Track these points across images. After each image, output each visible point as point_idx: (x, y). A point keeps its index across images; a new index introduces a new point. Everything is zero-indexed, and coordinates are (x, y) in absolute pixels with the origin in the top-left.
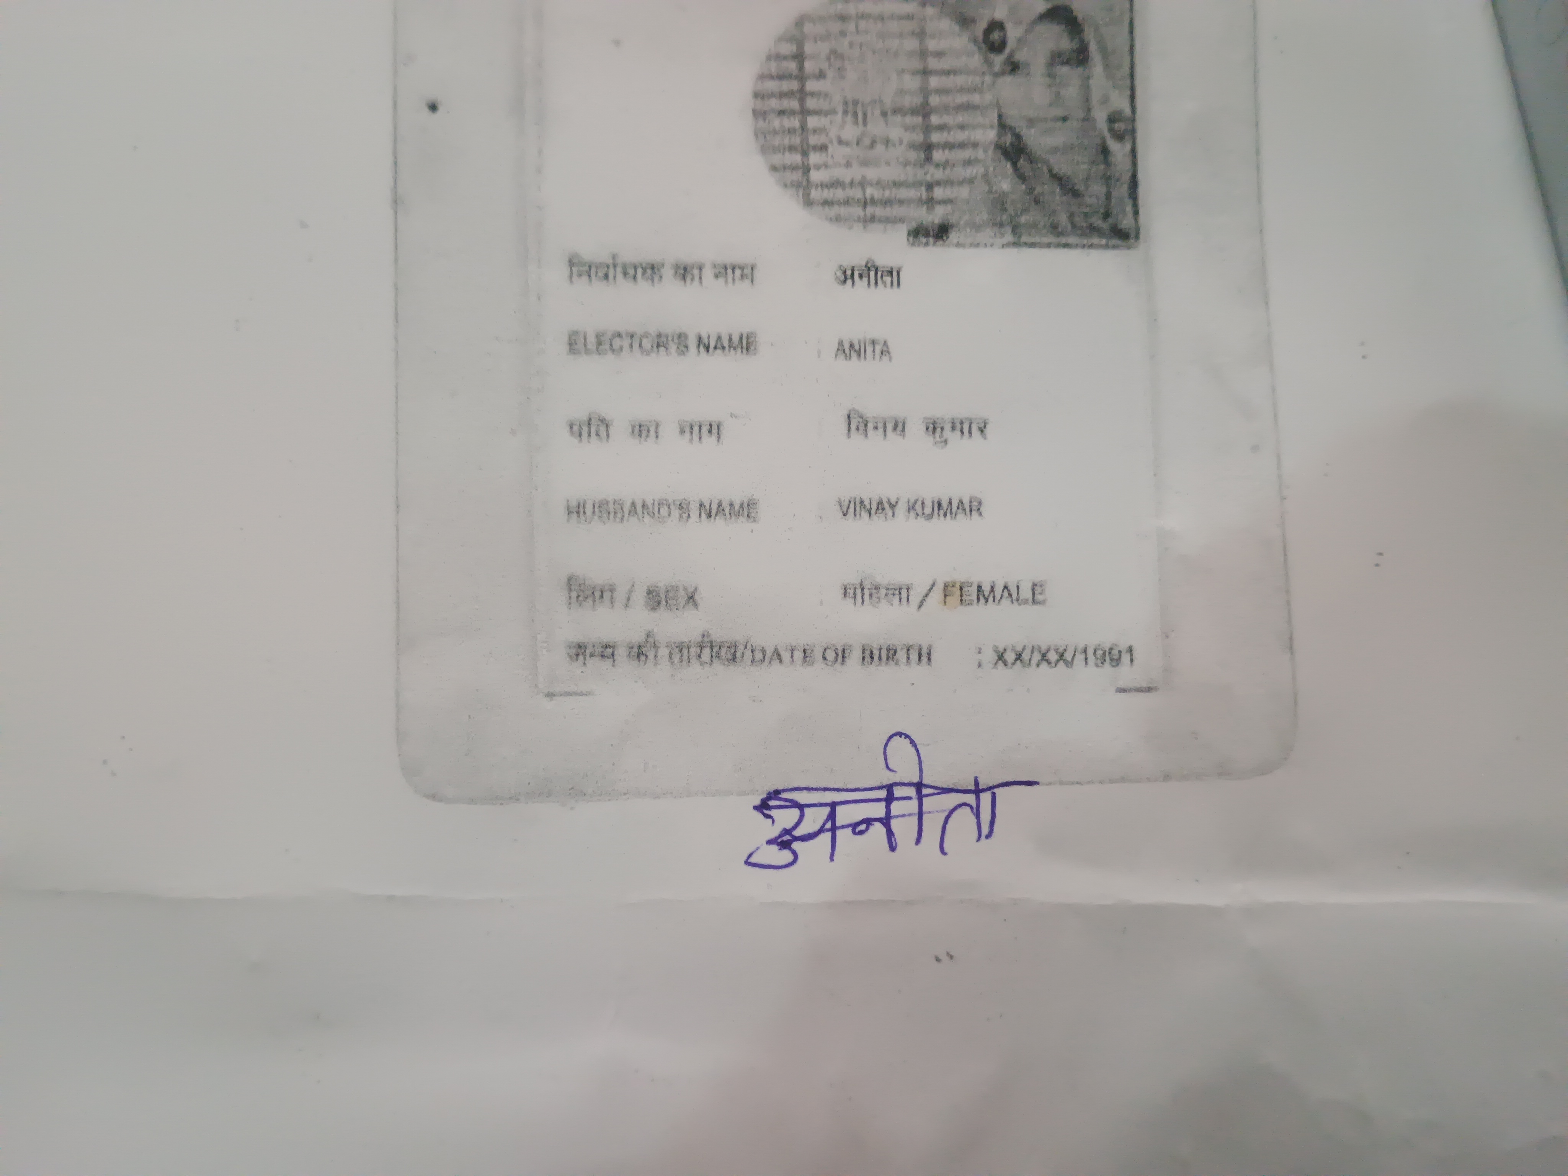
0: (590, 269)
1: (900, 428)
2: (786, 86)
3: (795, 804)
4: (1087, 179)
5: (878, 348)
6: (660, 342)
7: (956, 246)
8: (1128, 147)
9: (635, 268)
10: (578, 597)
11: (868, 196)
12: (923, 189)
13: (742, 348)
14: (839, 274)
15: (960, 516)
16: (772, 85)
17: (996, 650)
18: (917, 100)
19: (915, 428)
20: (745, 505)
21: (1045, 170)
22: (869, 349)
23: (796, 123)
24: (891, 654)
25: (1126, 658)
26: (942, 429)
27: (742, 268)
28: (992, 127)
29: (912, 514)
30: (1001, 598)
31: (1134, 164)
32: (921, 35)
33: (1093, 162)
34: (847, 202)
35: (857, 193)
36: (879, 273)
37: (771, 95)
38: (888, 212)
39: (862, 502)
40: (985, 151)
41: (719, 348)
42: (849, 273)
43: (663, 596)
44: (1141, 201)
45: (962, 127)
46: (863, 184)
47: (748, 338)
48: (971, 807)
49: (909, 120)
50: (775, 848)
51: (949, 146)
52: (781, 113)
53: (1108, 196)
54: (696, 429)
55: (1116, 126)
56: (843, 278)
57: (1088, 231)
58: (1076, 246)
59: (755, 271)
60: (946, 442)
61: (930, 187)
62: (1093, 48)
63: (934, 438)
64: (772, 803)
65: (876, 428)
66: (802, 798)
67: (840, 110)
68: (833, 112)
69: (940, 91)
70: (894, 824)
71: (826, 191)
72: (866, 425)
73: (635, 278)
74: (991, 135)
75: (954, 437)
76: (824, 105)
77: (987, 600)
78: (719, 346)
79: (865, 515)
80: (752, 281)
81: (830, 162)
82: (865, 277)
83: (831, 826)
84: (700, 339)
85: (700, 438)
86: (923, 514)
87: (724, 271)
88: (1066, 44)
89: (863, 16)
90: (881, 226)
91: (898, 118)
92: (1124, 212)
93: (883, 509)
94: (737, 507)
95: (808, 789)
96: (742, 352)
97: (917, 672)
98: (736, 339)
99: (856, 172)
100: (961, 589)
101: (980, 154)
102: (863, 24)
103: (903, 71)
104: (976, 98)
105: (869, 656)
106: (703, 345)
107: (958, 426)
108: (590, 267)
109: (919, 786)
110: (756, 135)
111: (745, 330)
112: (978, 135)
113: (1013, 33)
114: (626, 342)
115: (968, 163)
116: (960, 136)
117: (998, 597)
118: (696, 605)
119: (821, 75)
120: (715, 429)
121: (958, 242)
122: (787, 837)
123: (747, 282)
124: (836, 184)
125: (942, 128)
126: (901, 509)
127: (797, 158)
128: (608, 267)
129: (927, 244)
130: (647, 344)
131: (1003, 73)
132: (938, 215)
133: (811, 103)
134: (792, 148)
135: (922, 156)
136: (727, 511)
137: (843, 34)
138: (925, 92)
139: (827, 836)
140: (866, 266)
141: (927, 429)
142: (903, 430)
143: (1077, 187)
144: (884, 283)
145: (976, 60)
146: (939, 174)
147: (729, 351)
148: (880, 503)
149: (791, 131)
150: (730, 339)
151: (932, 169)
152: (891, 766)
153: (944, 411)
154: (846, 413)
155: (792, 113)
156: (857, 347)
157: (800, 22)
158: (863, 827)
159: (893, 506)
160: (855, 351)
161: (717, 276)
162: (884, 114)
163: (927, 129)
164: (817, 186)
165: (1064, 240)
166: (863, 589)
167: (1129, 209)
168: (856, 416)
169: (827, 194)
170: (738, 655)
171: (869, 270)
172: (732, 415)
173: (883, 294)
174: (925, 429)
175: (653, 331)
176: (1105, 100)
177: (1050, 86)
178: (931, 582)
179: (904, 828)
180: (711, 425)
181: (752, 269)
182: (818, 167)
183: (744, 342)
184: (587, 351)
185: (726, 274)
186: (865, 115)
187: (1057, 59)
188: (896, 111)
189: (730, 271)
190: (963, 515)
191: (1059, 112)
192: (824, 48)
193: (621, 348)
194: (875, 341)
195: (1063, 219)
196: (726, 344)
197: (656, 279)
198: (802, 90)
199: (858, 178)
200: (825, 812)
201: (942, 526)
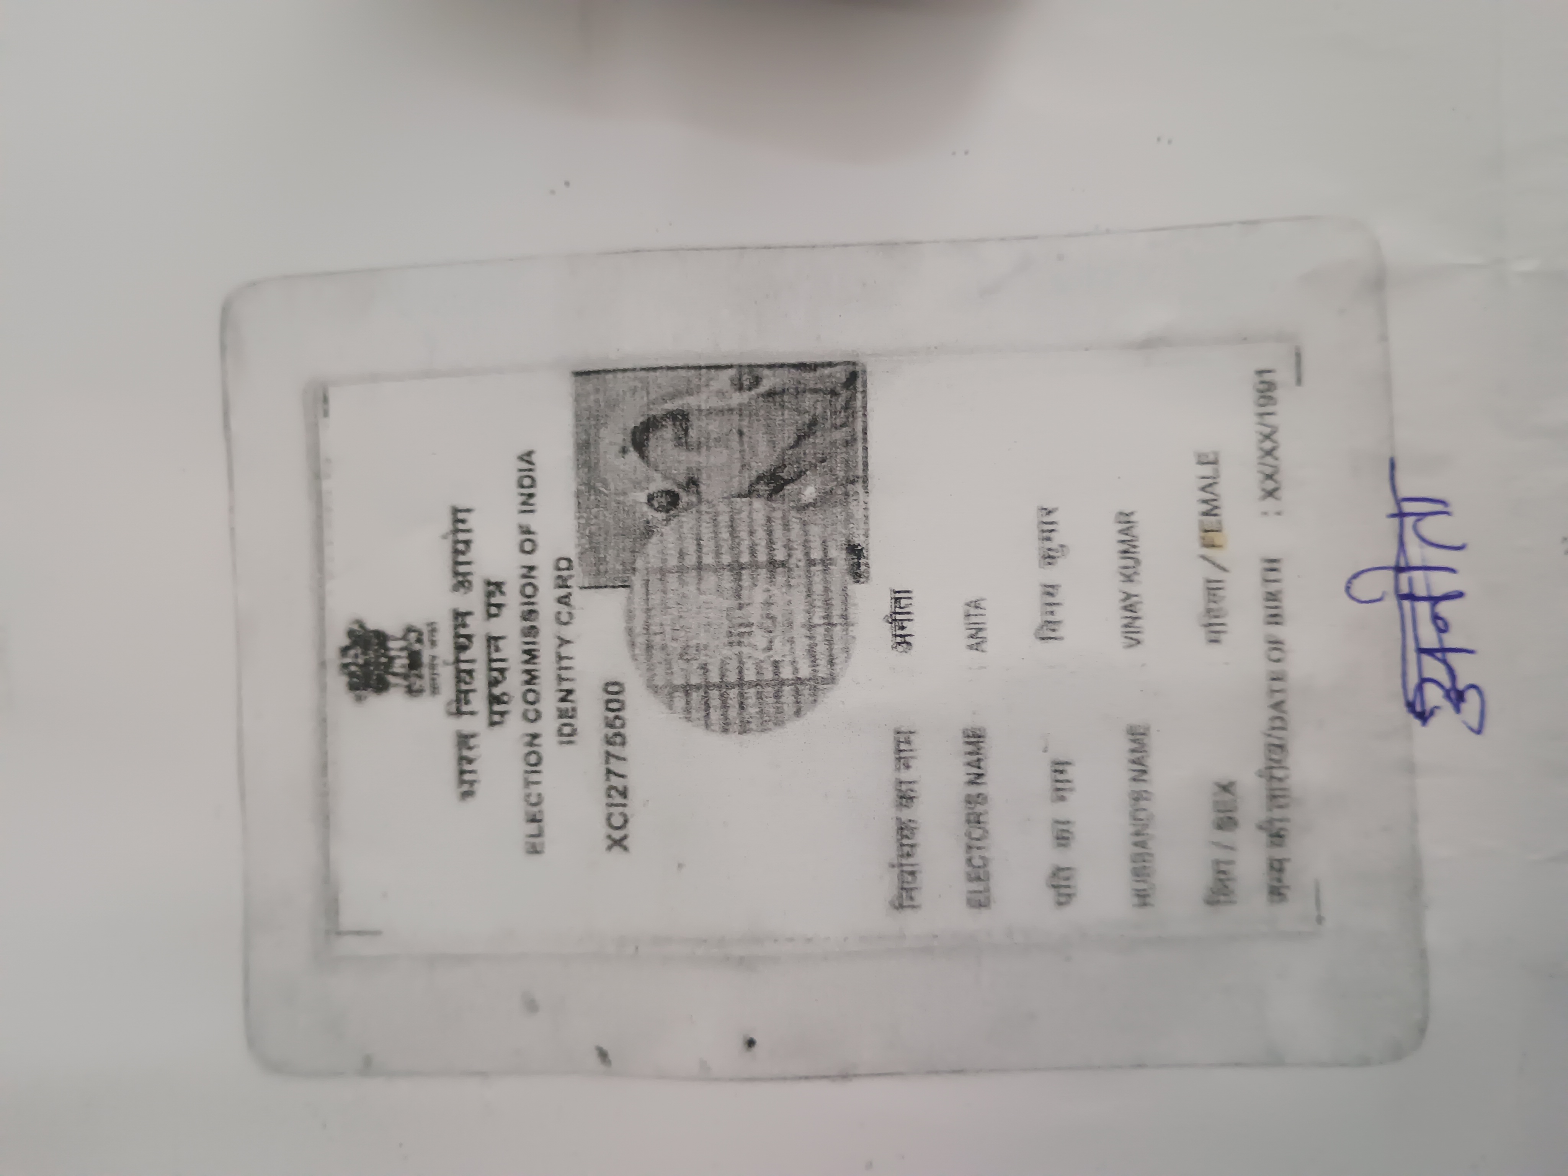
0: (905, 889)
1: (1050, 590)
2: (715, 702)
3: (1420, 688)
4: (799, 411)
5: (973, 611)
6: (975, 820)
7: (867, 537)
8: (766, 372)
9: (902, 845)
10: (1225, 895)
11: (822, 621)
12: (813, 568)
13: (978, 742)
14: (900, 648)
15: (1135, 531)
16: (715, 715)
17: (1264, 498)
18: (727, 575)
19: (1051, 575)
20: (1132, 737)
21: (790, 452)
22: (974, 619)
23: (751, 692)
24: (1272, 596)
25: (1268, 377)
26: (1050, 550)
27: (899, 742)
28: (750, 504)
29: (1136, 578)
30: (1212, 493)
31: (782, 366)
32: (663, 572)
33: (783, 407)
34: (830, 642)
35: (820, 631)
36: (898, 610)
37: (725, 716)
38: (837, 602)
39: (1126, 626)
40: (774, 509)
41: (979, 764)
42: (899, 639)
43: (1222, 815)
44: (818, 360)
45: (751, 533)
46: (811, 627)
47: (968, 736)
48: (1419, 520)
49: (746, 582)
50: (1464, 706)
51: (771, 543)
52: (742, 706)
53: (815, 391)
54: (1060, 785)
55: (746, 383)
56: (905, 645)
57: (850, 411)
58: (865, 422)
59: (903, 729)
60: (1062, 546)
61: (811, 563)
62: (669, 406)
63: (1058, 557)
64: (1418, 708)
65: (1052, 613)
66: (1413, 680)
67: (736, 649)
68: (739, 655)
69: (718, 554)
70: (1437, 592)
71: (818, 662)
72: (1050, 622)
73: (912, 846)
74: (758, 504)
75: (1058, 539)
76: (733, 665)
77: (1216, 507)
78: (977, 764)
79: (1138, 623)
80: (911, 733)
81: (788, 658)
82: (902, 623)
83: (1440, 652)
84: (972, 783)
85: (1068, 781)
86: (1134, 567)
87: (902, 759)
88: (668, 432)
89: (647, 628)
90: (851, 610)
91: (745, 593)
92: (830, 376)
93: (1131, 605)
94: (1135, 746)
95: (1404, 674)
96: (982, 742)
97: (1287, 573)
98: (970, 748)
99: (799, 633)
100: (1207, 531)
101: (778, 514)
102: (654, 628)
103: (699, 589)
104: (724, 519)
105: (1275, 619)
106: (977, 779)
107: (1046, 535)
108: (902, 889)
109: (1399, 569)
110: (764, 730)
111: (961, 739)
112: (760, 518)
113: (658, 484)
114: (976, 853)
115: (786, 526)
116: (761, 535)
117: (1212, 497)
118: (1232, 784)
119: (704, 668)
120: (1059, 767)
121: (864, 535)
122: (1453, 695)
123: (912, 737)
124: (811, 652)
125: (753, 552)
126: (1131, 588)
127: (787, 690)
128: (902, 871)
129: (867, 565)
130: (977, 833)
131: (698, 493)
132: (838, 555)
133: (732, 677)
134: (777, 696)
135: (780, 570)
136: (1138, 755)
137: (664, 648)
138: (718, 568)
139: (1452, 658)
140: (891, 623)
141: (1050, 564)
142: (1052, 586)
143: (807, 422)
144: (907, 605)
145: (687, 520)
146: (799, 554)
147: (981, 754)
148: (1125, 608)
149: (760, 696)
150: (970, 753)
151: (793, 561)
152: (1378, 596)
153: (1032, 548)
154: (1039, 643)
155: (741, 695)
156: (973, 632)
157: (655, 689)
158: (1440, 623)
159: (1128, 596)
160: (977, 633)
161: (908, 767)
162: (740, 607)
163: (754, 565)
164: (815, 671)
165: (860, 435)
166: (1211, 625)
167: (827, 371)
168: (1041, 632)
169: (822, 661)
170: (1277, 742)
171: (895, 620)
172: (1045, 751)
173: (918, 606)
174: (1050, 566)
175: (964, 828)
176: (721, 393)
177: (708, 448)
178: (1201, 560)
179: (1441, 583)
180: (1056, 771)
181: (898, 733)
182: (796, 670)
183: (972, 740)
184: (987, 890)
185: (904, 758)
186: (741, 625)
187: (682, 441)
188: (739, 596)
189: (903, 754)
190: (1133, 529)
191: (736, 437)
192: (678, 666)
193: (982, 858)
194: (966, 614)
195: (839, 435)
196: (975, 757)
197: (912, 825)
198: (718, 687)
199: (804, 631)
200: (1426, 659)
201: (1145, 549)
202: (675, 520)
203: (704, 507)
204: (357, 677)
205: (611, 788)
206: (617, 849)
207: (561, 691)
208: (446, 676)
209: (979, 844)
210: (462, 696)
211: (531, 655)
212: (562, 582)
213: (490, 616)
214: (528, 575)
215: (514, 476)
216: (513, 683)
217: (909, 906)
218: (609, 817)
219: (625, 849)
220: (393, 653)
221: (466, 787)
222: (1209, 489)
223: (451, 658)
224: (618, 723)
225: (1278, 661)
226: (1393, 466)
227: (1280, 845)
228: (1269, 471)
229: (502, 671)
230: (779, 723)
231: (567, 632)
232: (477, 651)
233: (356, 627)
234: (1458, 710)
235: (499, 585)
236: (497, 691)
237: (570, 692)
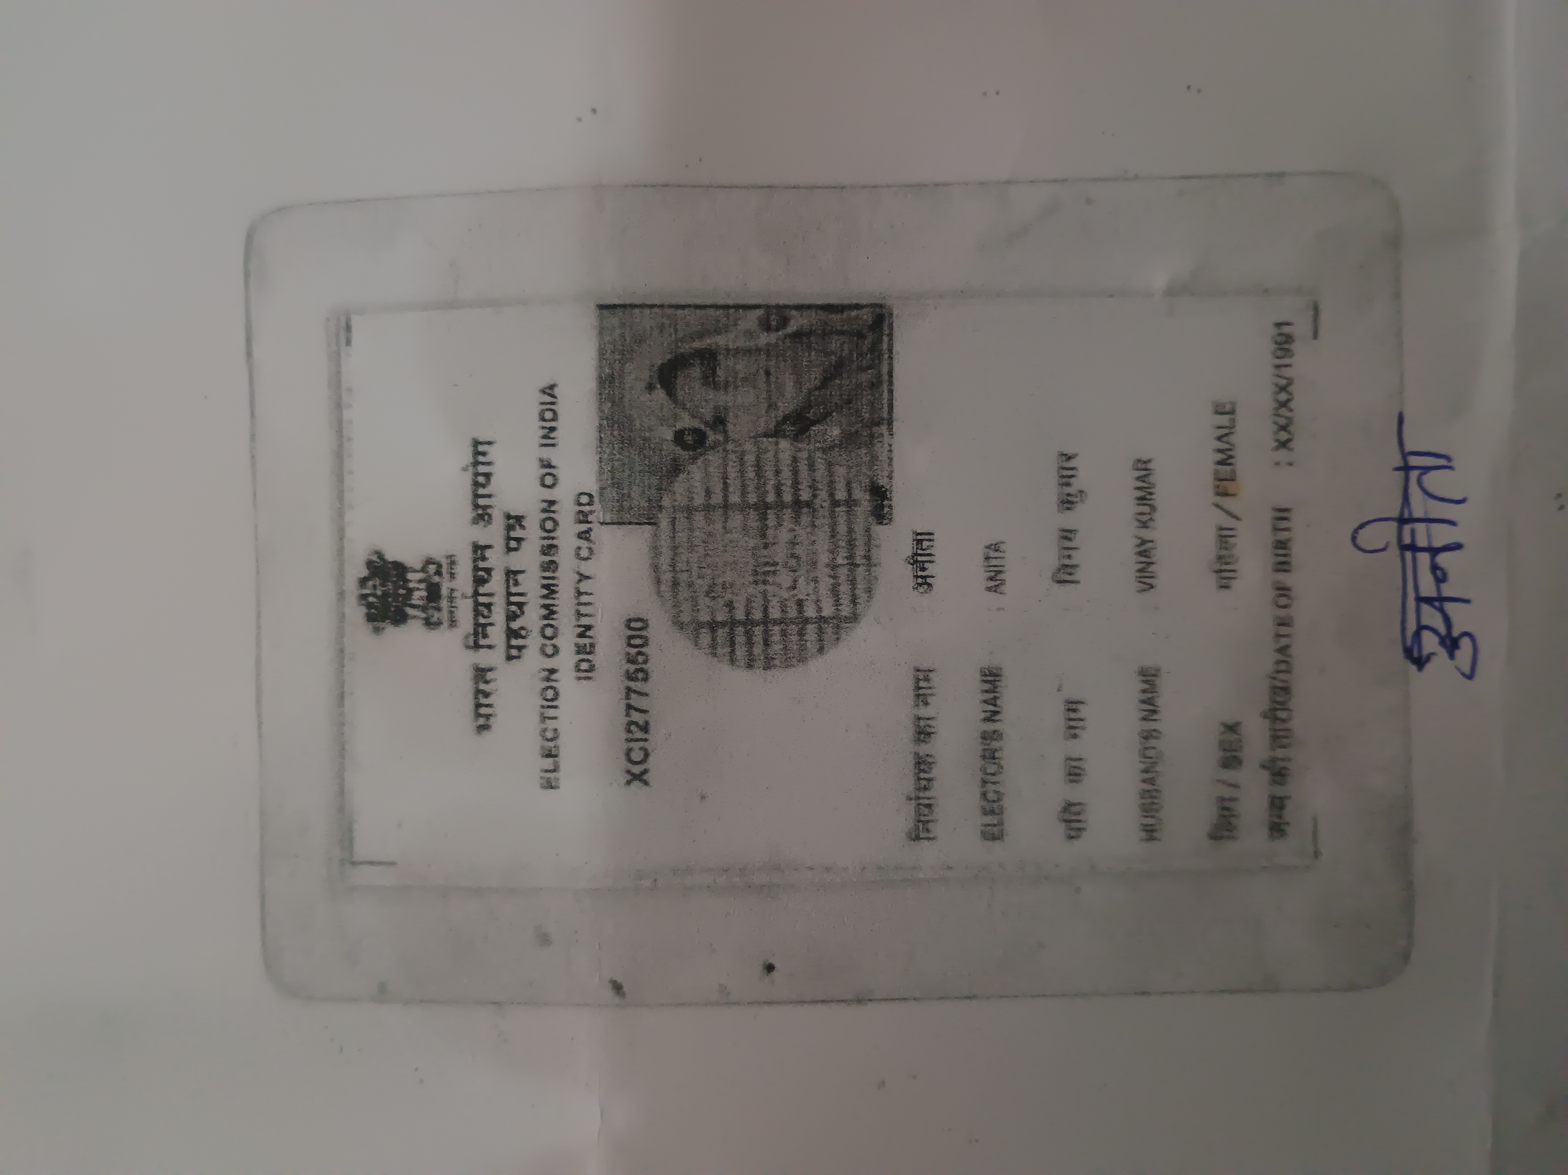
0: (922, 821)
1: (1068, 535)
2: (740, 639)
3: (1417, 635)
4: (827, 354)
5: (993, 554)
6: (990, 756)
7: (891, 479)
8: (794, 313)
9: (919, 779)
10: (1228, 830)
11: (846, 562)
12: (837, 509)
13: (995, 681)
14: (921, 590)
15: (1152, 479)
16: (741, 652)
17: (1277, 448)
18: (753, 514)
19: (1068, 520)
20: (1143, 678)
21: (817, 393)
22: (994, 562)
23: (777, 629)
24: (1281, 545)
25: (1286, 329)
26: (1069, 495)
27: (918, 680)
28: (777, 444)
29: (1151, 524)
30: (1228, 443)
31: (809, 307)
32: (690, 510)
33: (809, 348)
34: (853, 582)
35: (843, 572)
36: (919, 552)
37: (750, 653)
38: (860, 542)
39: (1140, 571)
40: (800, 450)
41: (995, 702)
42: (920, 580)
43: (1228, 754)
44: (846, 302)
45: (778, 472)
46: (834, 567)
47: (985, 675)
48: (1422, 474)
49: (771, 521)
50: (1458, 653)
51: (796, 484)
52: (767, 643)
53: (842, 333)
54: (1072, 723)
55: (774, 323)
56: (926, 587)
57: (876, 354)
58: (891, 365)
59: (921, 668)
60: (1081, 492)
61: (835, 503)
62: (697, 344)
63: (1077, 502)
64: (1416, 654)
65: (1069, 557)
66: (1412, 627)
67: (762, 587)
68: (764, 593)
69: (744, 493)
70: (1437, 544)
71: (841, 601)
72: (1067, 566)
73: (929, 780)
74: (784, 444)
75: (1076, 484)
76: (759, 602)
77: (1231, 457)
78: (994, 702)
79: (1152, 568)
80: (930, 671)
81: (813, 597)
82: (923, 565)
83: (1438, 601)
84: (987, 720)
85: (1081, 720)
86: (1150, 514)
87: (921, 697)
88: (696, 372)
89: (673, 566)
90: (874, 551)
91: (770, 532)
92: (857, 318)
93: (1145, 551)
94: (1146, 686)
95: (1404, 621)
96: (998, 681)
97: (1297, 522)
98: (987, 686)
99: (823, 572)
100: (1221, 480)
101: (804, 455)
102: (681, 566)
103: (724, 528)
104: (750, 458)
105: (1283, 566)
106: (992, 716)
107: (1064, 480)
108: (919, 821)
109: (1402, 521)
110: (787, 667)
111: (978, 677)
112: (786, 457)
113: (686, 421)
114: (990, 788)
115: (812, 467)
116: (786, 475)
117: (1227, 446)
118: (1238, 724)
119: (730, 605)
120: (1072, 706)
121: (887, 477)
122: (1448, 642)
123: (931, 675)
124: (835, 591)
125: (778, 492)
126: (1146, 534)
127: (811, 628)
128: (920, 804)
129: (890, 507)
130: (992, 769)
131: (725, 432)
132: (861, 495)
133: (758, 615)
134: (801, 634)
135: (805, 510)
136: (1150, 695)
137: (690, 585)
138: (744, 507)
139: (1449, 607)
140: (912, 564)
141: (1068, 509)
142: (1070, 531)
143: (834, 363)
144: (929, 547)
145: (714, 458)
146: (823, 494)
147: (997, 692)
148: (1140, 554)
149: (784, 633)
150: (986, 691)
151: (817, 501)
152: (1381, 546)
153: (1051, 494)
154: (1056, 585)
155: (766, 633)
156: (993, 574)
157: (680, 626)
158: (1439, 573)
159: (1143, 542)
160: (996, 575)
161: (926, 704)
162: (766, 546)
163: (780, 505)
164: (838, 610)
165: (885, 377)
166: (1221, 571)
167: (854, 313)
168: (1058, 575)
169: (845, 600)
170: (1280, 684)
171: (917, 561)
172: (1059, 690)
173: (940, 549)
174: (1068, 511)
175: (980, 763)
176: (748, 333)
177: (736, 387)
178: (1214, 508)
179: (1442, 536)
180: (1069, 710)
181: (918, 670)
182: (820, 609)
183: (989, 678)
184: (1001, 823)
185: (923, 695)
186: (767, 564)
187: (710, 380)
188: (764, 535)
189: (921, 692)
190: (1150, 476)
191: (762, 377)
192: (704, 602)
193: (997, 792)
194: (986, 557)
195: (865, 377)
196: (991, 696)
197: (929, 760)
198: (744, 624)
199: (827, 571)
200: (1425, 607)
201: (1161, 497)
202: (702, 458)
203: (730, 446)
204: (376, 608)
205: (632, 723)
206: (636, 783)
207: (579, 626)
208: (465, 610)
209: (993, 779)
210: (480, 631)
211: (550, 590)
212: (583, 518)
213: (509, 550)
214: (548, 509)
215: (536, 409)
216: (532, 618)
217: (925, 838)
218: (629, 751)
219: (646, 783)
220: (411, 585)
221: (482, 721)
222: (1225, 439)
223: (469, 591)
224: (640, 659)
225: (1285, 607)
226: (1401, 420)
227: (1281, 784)
228: (1283, 421)
229: (520, 605)
230: (802, 660)
231: (586, 568)
232: (496, 584)
233: (375, 558)
234: (1452, 656)
235: (519, 519)
236: (515, 625)
237: (588, 628)
